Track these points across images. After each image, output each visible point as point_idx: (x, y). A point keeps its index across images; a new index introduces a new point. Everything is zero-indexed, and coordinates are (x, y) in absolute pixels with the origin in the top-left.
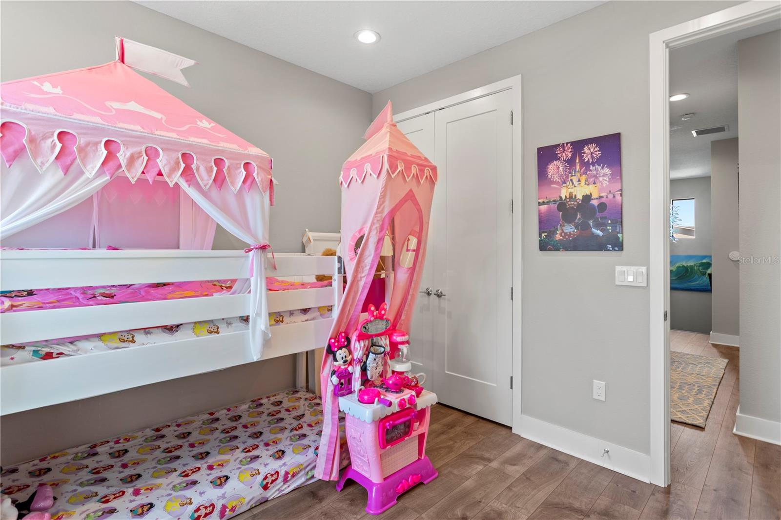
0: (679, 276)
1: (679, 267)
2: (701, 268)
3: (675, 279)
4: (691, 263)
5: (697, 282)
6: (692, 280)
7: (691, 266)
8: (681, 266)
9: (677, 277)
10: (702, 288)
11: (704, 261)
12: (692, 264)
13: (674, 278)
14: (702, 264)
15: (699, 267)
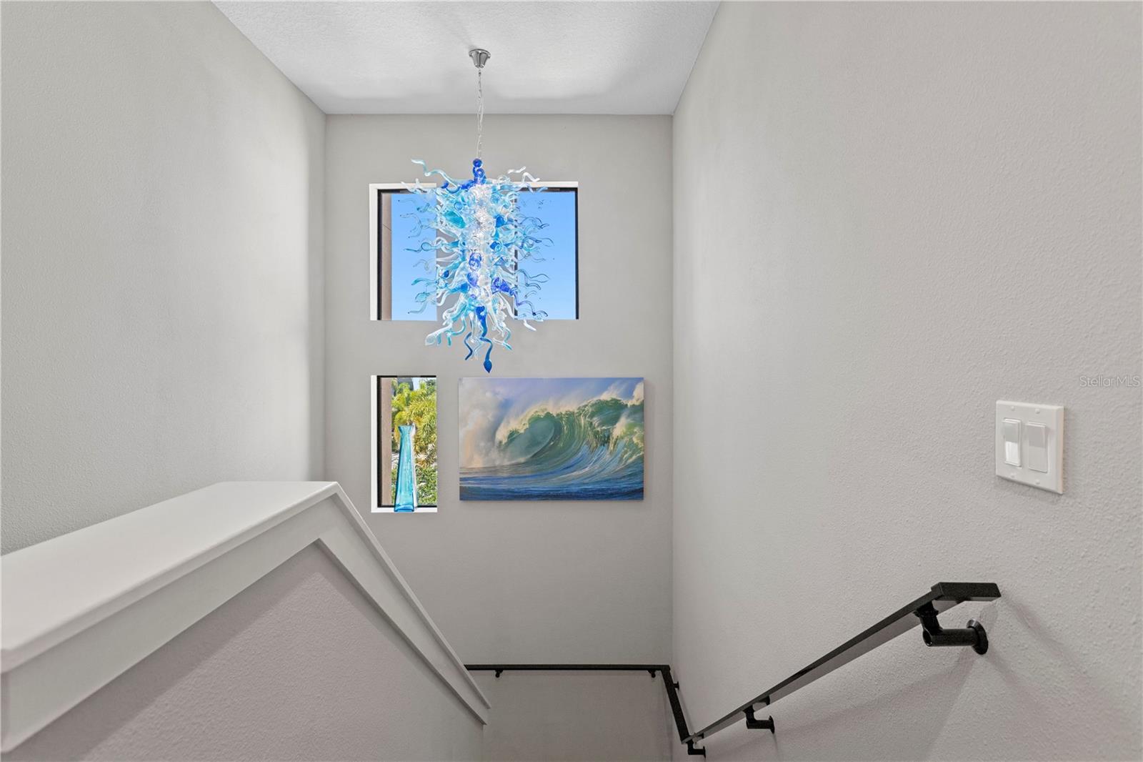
0: (537, 450)
1: (535, 420)
2: (596, 421)
3: (526, 463)
4: (568, 406)
5: (587, 469)
6: (572, 461)
7: (570, 415)
8: (542, 415)
9: (529, 456)
10: (597, 487)
11: (606, 396)
12: (573, 407)
13: (522, 460)
14: (601, 408)
15: (592, 416)
